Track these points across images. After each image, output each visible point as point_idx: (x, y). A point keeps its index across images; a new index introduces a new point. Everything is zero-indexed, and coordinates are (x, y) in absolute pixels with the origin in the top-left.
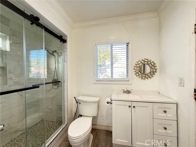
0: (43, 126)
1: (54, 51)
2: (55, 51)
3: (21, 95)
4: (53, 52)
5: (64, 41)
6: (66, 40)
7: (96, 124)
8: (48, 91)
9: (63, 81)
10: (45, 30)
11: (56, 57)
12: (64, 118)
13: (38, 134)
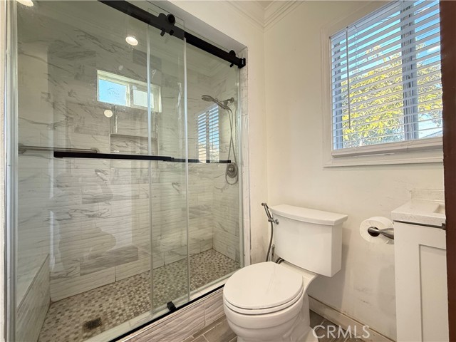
0: (210, 260)
1: (228, 100)
2: (232, 100)
3: (178, 191)
4: (226, 102)
5: (241, 63)
6: (244, 59)
7: (338, 309)
8: (221, 189)
9: (240, 161)
10: (187, 41)
11: (234, 112)
12: (244, 255)
13: (197, 270)
